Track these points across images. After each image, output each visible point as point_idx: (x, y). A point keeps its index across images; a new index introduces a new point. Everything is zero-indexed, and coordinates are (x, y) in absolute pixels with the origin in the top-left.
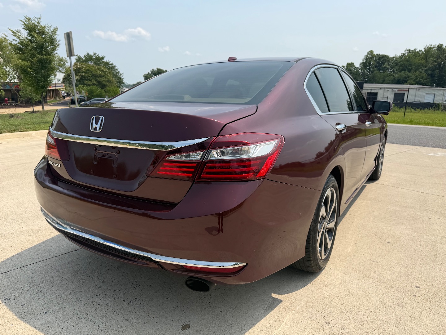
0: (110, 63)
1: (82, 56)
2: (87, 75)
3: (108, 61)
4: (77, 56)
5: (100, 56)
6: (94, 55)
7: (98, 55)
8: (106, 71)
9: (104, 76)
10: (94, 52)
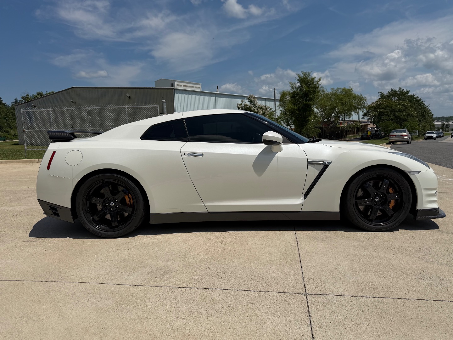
0: (415, 97)
1: (386, 93)
2: (385, 111)
3: (412, 95)
4: (380, 93)
5: (405, 90)
6: (400, 90)
7: (403, 90)
8: (407, 105)
9: (404, 110)
10: (400, 87)
